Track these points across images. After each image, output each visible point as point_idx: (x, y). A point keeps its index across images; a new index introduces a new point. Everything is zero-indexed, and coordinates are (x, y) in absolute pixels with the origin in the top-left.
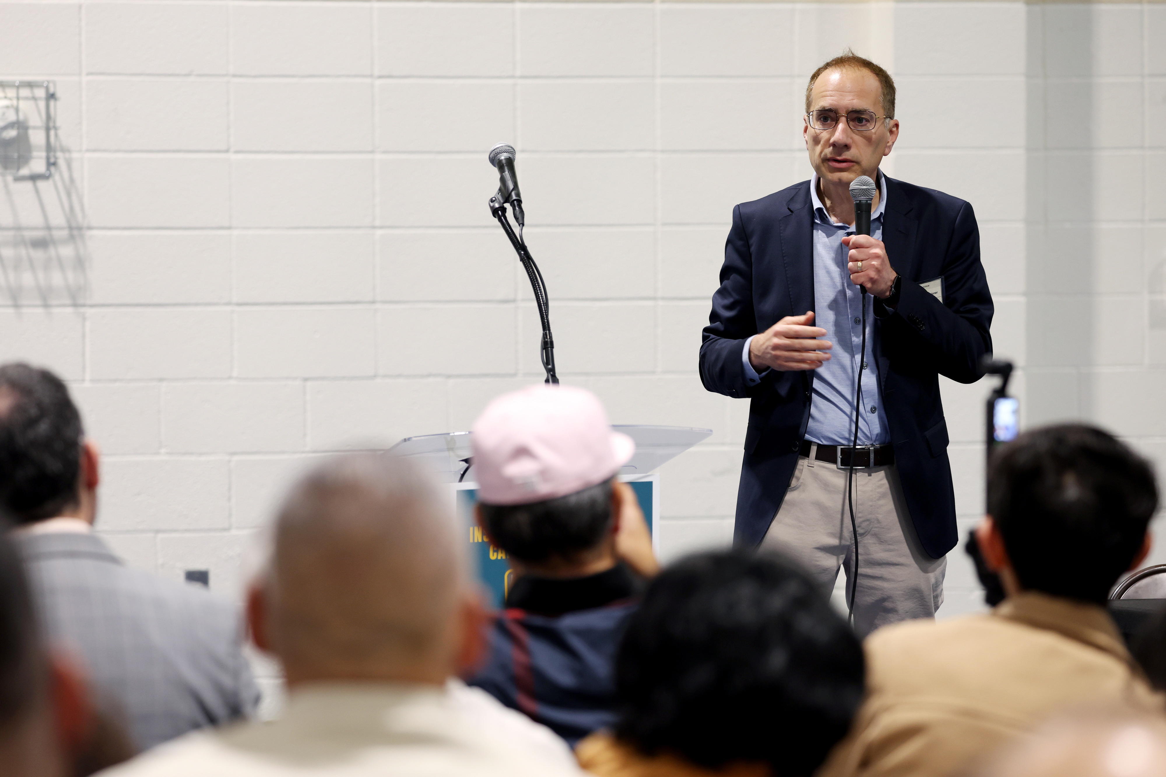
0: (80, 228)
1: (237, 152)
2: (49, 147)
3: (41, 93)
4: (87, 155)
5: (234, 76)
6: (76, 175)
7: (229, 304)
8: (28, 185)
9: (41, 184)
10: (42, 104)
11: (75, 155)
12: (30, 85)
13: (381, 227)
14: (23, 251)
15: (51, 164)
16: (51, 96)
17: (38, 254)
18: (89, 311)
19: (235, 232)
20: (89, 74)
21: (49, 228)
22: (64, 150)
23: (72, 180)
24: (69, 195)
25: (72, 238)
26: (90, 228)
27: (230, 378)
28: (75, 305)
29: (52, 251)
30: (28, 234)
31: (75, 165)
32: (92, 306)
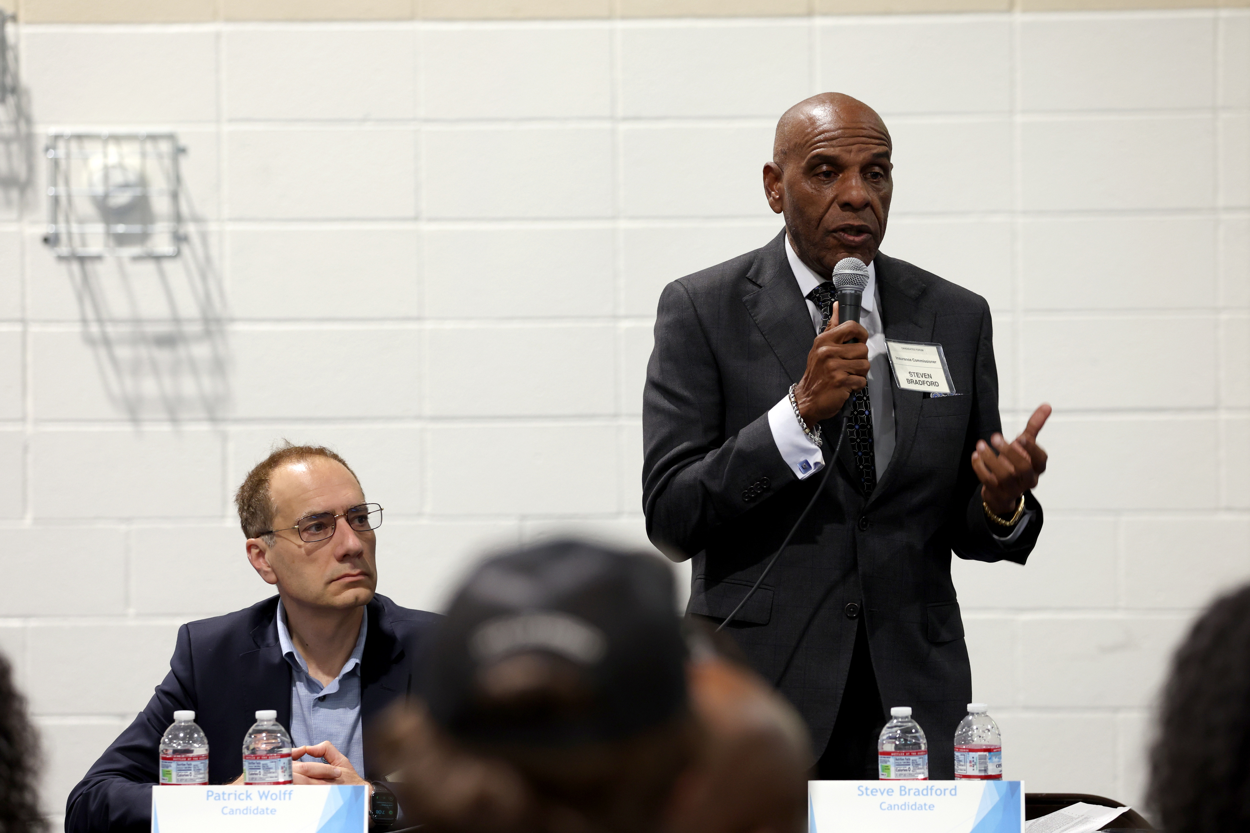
0: (218, 321)
1: (431, 220)
2: (178, 218)
3: (165, 147)
4: (230, 227)
5: (427, 120)
6: (214, 252)
7: (419, 418)
8: (149, 267)
9: (168, 266)
10: (167, 162)
11: (213, 227)
12: (153, 138)
13: (627, 317)
14: (143, 352)
15: (179, 239)
16: (180, 151)
17: (163, 355)
18: (232, 429)
19: (429, 325)
20: (231, 121)
21: (176, 320)
22: (197, 219)
23: (208, 259)
24: (204, 277)
25: (208, 334)
26: (232, 320)
27: (420, 514)
28: (213, 419)
29: (182, 351)
30: (151, 329)
31: (213, 241)
32: (237, 421)
